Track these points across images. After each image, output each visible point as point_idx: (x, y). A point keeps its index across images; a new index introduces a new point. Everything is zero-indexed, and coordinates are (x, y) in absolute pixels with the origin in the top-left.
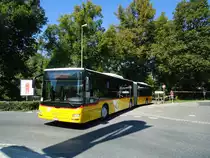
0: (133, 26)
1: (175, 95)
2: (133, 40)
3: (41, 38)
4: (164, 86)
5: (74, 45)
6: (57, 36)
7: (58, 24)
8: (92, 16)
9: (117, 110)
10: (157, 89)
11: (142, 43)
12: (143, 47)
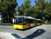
0: (39, 5)
1: (50, 23)
2: (39, 8)
3: (17, 9)
4: (47, 21)
5: (24, 10)
6: (20, 8)
7: (21, 5)
8: (29, 3)
9: (32, 26)
10: (45, 21)
11: (41, 9)
12: (41, 10)
